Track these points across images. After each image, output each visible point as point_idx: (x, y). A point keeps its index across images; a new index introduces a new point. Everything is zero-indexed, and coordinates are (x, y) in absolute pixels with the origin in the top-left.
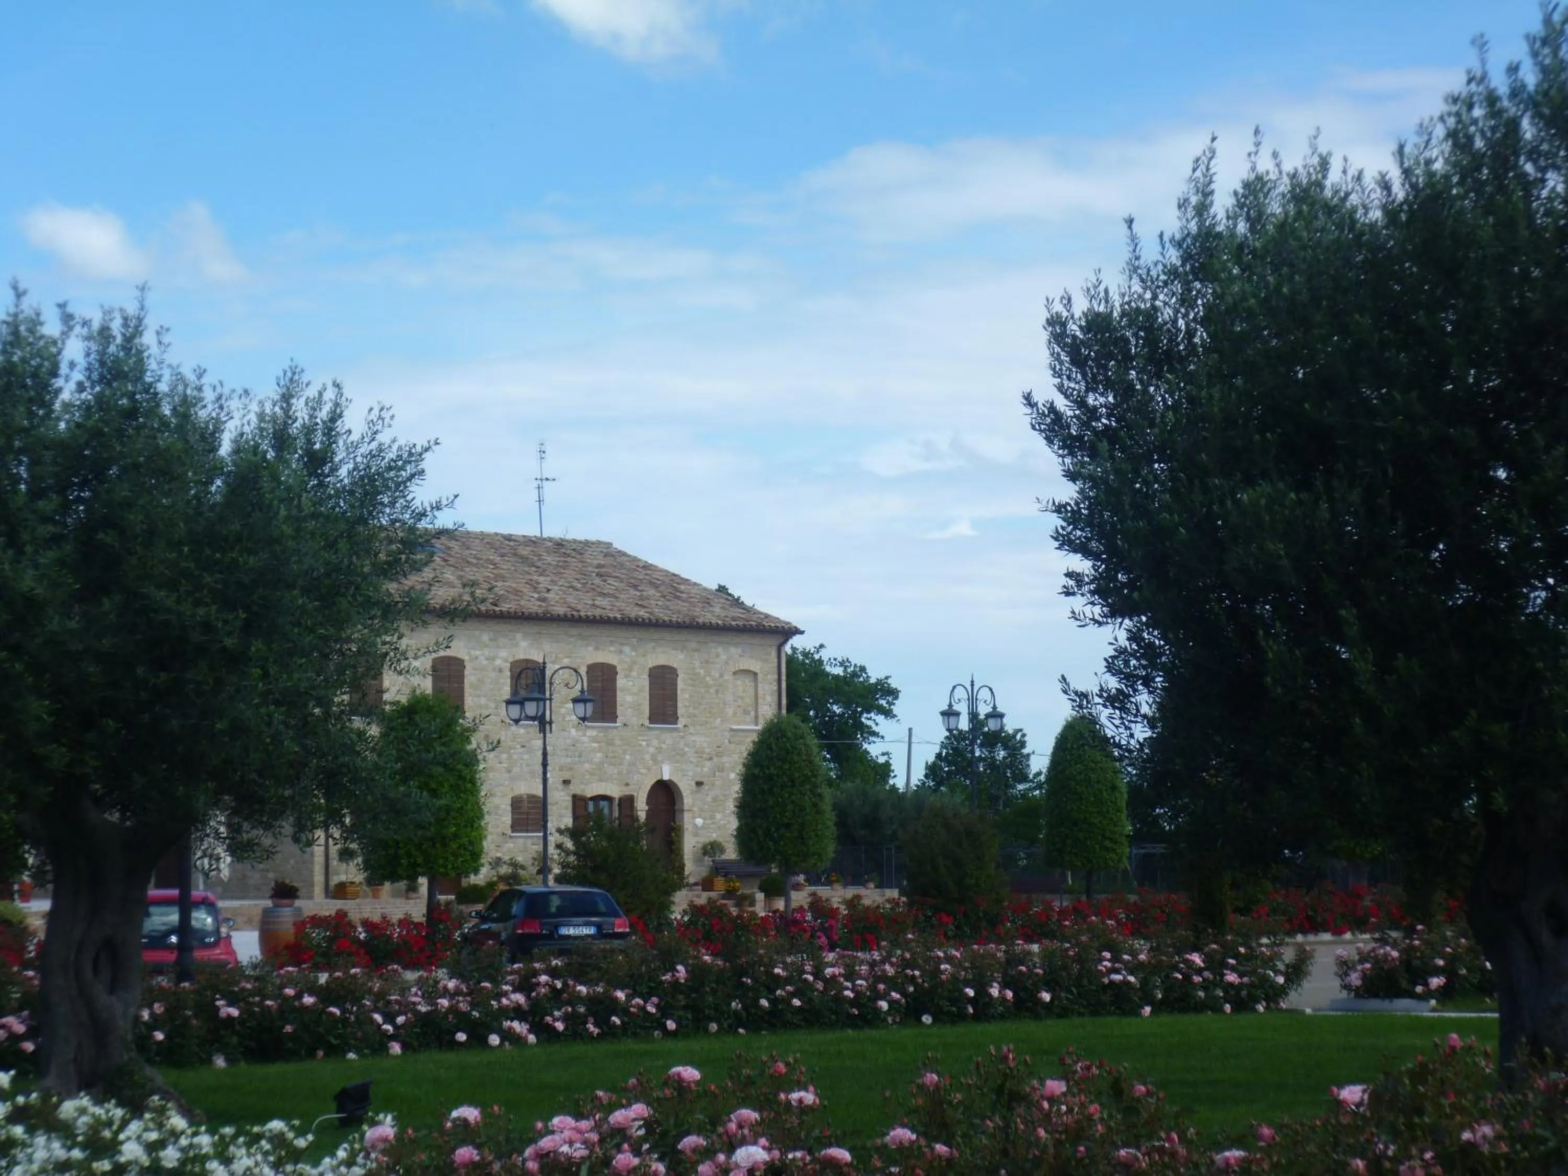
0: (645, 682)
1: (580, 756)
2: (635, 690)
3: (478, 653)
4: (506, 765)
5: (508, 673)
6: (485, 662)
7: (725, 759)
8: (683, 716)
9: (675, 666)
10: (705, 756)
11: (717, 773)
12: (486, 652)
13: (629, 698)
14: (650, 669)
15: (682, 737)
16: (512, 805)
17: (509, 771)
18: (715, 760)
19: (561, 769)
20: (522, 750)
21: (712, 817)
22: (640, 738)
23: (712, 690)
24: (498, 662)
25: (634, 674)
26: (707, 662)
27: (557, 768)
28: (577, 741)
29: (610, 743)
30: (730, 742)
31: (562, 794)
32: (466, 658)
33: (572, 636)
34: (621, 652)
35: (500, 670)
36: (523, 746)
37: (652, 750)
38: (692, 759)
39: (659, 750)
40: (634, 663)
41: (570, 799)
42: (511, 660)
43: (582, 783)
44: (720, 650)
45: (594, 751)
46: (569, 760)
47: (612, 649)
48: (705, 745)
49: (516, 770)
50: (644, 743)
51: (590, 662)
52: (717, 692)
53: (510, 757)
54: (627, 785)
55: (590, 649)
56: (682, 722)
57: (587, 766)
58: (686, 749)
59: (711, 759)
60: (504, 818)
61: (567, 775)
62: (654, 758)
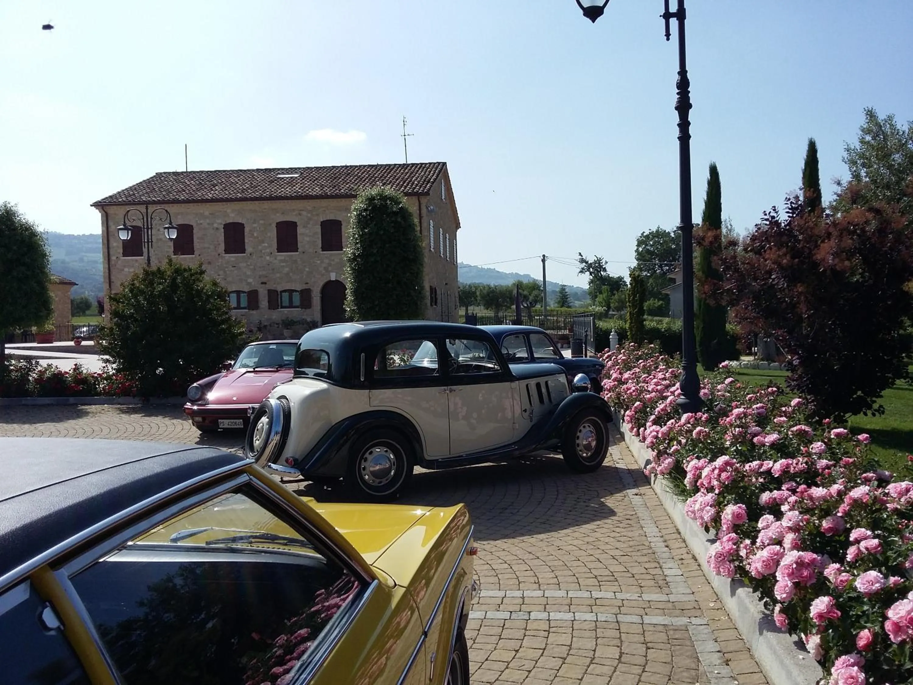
0: (318, 229)
1: (273, 270)
2: (311, 234)
3: (201, 222)
4: (222, 277)
5: (223, 230)
6: (207, 226)
9: (340, 220)
12: (208, 221)
13: (307, 239)
14: (322, 222)
17: (225, 279)
19: (260, 277)
20: (233, 269)
22: (315, 259)
24: (215, 225)
25: (310, 225)
27: (257, 277)
28: (271, 262)
29: (296, 262)
31: (261, 290)
32: (194, 225)
33: (265, 209)
34: (300, 215)
35: (217, 229)
36: (233, 267)
37: (324, 265)
39: (330, 265)
40: (310, 219)
41: (266, 292)
42: (224, 223)
43: (275, 284)
45: (283, 267)
46: (265, 273)
47: (295, 213)
49: (229, 279)
50: (319, 262)
51: (278, 221)
53: (225, 272)
54: (307, 283)
55: (279, 215)
57: (278, 275)
61: (264, 280)
62: (326, 269)
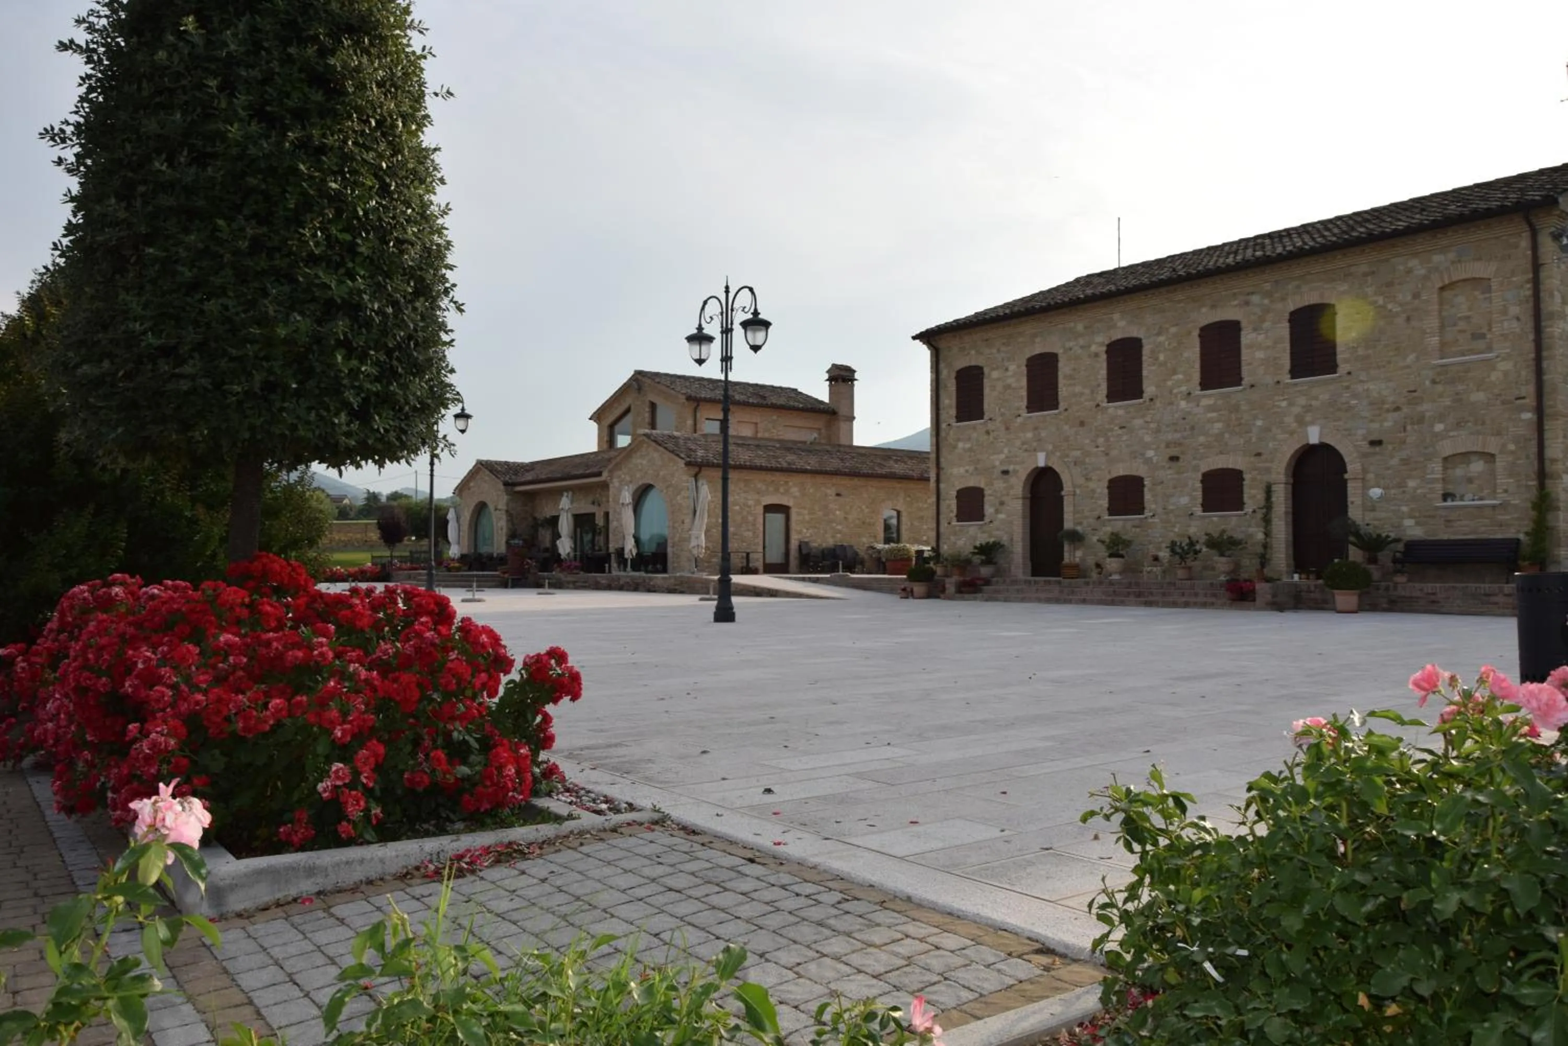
0: (1284, 330)
1: (1192, 428)
2: (1269, 343)
3: (1071, 344)
5: (1105, 356)
6: (1080, 351)
7: (1425, 407)
8: (1346, 361)
9: (1330, 302)
10: (1386, 406)
11: (1409, 428)
12: (1081, 342)
13: (1260, 355)
14: (1291, 314)
15: (1347, 388)
16: (1109, 488)
17: (1107, 454)
18: (1405, 410)
19: (1168, 445)
20: (1120, 432)
21: (1401, 485)
22: (1277, 398)
23: (1400, 320)
24: (1094, 348)
25: (1267, 325)
26: (1390, 284)
27: (1163, 445)
28: (1189, 412)
29: (1236, 408)
30: (1434, 382)
31: (1169, 472)
32: (1060, 351)
33: (1180, 301)
34: (1247, 303)
35: (1096, 355)
36: (1122, 428)
37: (1296, 410)
38: (1364, 414)
39: (1308, 408)
40: (1267, 311)
42: (1107, 342)
43: (1195, 458)
44: (1414, 263)
45: (1211, 421)
46: (1177, 436)
47: (1236, 302)
48: (1385, 393)
49: (1114, 453)
50: (1284, 404)
51: (1204, 324)
52: (1408, 319)
53: (1107, 440)
55: (1204, 310)
56: (1343, 368)
57: (1202, 439)
58: (1354, 402)
59: (1397, 409)
60: (1100, 502)
61: (1174, 452)
62: (1299, 418)
